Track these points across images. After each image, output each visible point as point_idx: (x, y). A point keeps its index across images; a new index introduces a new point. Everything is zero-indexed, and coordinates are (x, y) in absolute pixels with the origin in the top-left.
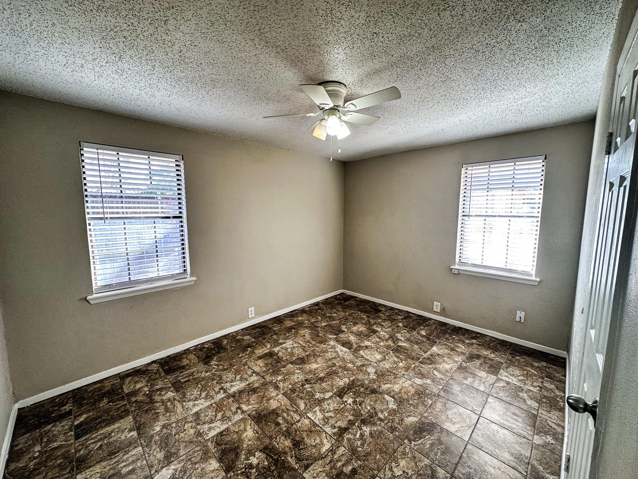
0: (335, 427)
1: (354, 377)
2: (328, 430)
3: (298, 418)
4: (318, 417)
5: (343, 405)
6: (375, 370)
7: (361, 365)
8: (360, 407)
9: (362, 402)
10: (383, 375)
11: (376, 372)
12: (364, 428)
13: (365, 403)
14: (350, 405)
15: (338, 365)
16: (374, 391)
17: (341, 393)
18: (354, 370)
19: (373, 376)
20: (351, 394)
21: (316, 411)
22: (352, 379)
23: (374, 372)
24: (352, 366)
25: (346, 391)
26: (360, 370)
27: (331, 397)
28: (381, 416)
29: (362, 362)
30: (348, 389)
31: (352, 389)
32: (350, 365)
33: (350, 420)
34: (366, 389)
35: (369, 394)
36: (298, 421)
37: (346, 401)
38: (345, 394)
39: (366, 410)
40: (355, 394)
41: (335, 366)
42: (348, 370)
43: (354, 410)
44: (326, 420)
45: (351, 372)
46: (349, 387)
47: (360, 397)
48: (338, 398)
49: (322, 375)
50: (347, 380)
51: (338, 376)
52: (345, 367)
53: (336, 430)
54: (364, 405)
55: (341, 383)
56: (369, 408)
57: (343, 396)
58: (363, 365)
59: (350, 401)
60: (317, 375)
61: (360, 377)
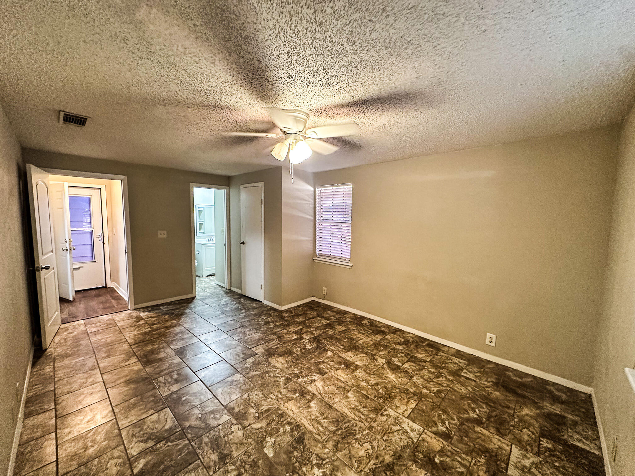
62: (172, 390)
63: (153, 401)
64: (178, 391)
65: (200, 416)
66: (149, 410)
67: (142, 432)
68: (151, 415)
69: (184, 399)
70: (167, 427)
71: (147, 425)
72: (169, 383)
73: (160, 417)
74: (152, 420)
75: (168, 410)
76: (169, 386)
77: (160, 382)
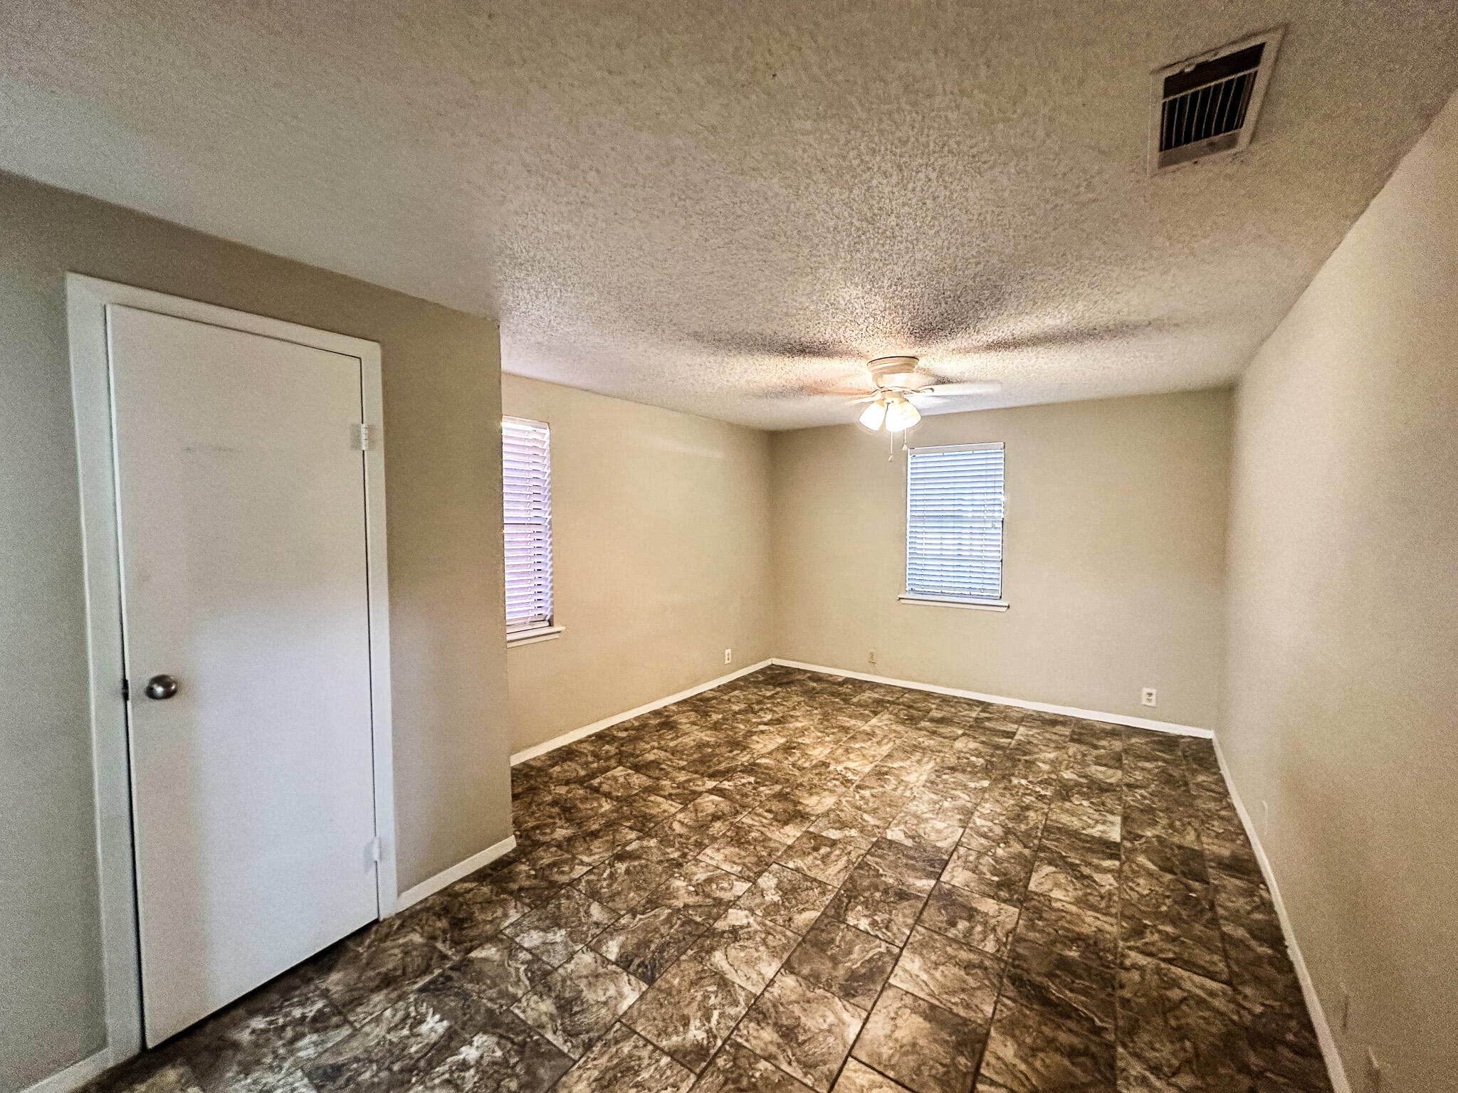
62: (997, 907)
63: (1040, 918)
64: (989, 896)
65: (1002, 845)
66: (1058, 910)
67: (1089, 891)
68: (1061, 900)
69: (996, 879)
70: (1052, 869)
71: (1075, 894)
72: (985, 924)
73: (1050, 887)
74: (1064, 893)
75: (1032, 887)
76: (994, 917)
77: (998, 940)
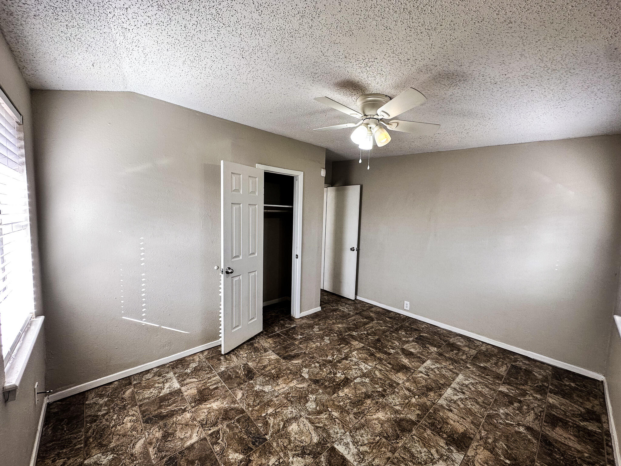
0: (350, 360)
1: (333, 396)
2: (354, 359)
3: (377, 366)
4: (362, 366)
5: (344, 372)
6: (307, 405)
7: (322, 413)
8: (331, 370)
9: (329, 374)
10: (300, 398)
11: (307, 401)
12: (331, 359)
13: (327, 373)
14: (339, 372)
15: (351, 416)
16: (316, 382)
17: (346, 382)
18: (331, 407)
19: (312, 397)
20: (337, 380)
21: (365, 369)
22: (335, 395)
23: (309, 402)
24: (333, 413)
25: (342, 382)
26: (324, 406)
27: (355, 378)
28: (317, 365)
29: (319, 419)
30: (340, 385)
31: (336, 384)
32: (335, 414)
33: (340, 363)
34: (322, 384)
35: (321, 379)
36: (376, 365)
37: (342, 374)
38: (343, 380)
39: (327, 368)
40: (334, 380)
41: (355, 414)
42: (338, 406)
43: (336, 369)
44: (356, 364)
45: (336, 403)
46: (339, 387)
47: (330, 378)
48: (349, 377)
49: (369, 401)
50: (341, 394)
51: (349, 399)
52: (342, 412)
53: (349, 359)
54: (328, 372)
55: (346, 390)
56: (324, 370)
57: (345, 379)
58: (319, 413)
59: (338, 375)
60: (374, 402)
61: (326, 397)
